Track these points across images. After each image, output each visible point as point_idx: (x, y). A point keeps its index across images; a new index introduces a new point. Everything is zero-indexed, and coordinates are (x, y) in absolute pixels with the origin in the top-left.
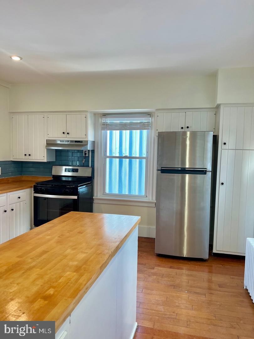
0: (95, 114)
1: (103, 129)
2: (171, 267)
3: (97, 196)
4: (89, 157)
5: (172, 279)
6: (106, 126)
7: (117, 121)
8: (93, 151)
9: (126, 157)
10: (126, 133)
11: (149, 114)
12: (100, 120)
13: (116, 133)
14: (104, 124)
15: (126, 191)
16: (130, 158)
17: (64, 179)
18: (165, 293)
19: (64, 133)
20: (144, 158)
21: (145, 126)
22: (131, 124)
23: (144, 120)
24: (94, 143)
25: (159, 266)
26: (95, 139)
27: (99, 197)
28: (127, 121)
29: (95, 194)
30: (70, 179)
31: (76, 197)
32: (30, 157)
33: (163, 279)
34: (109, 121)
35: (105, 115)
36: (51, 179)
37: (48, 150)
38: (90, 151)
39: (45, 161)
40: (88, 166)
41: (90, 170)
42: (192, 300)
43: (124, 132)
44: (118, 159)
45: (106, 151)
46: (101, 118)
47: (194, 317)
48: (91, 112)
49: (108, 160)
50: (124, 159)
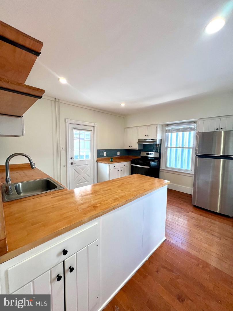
0: (162, 125)
1: (166, 132)
2: (200, 215)
3: (162, 168)
4: (158, 147)
5: (199, 222)
6: (168, 131)
7: (175, 127)
8: (161, 144)
9: (179, 147)
10: (180, 134)
11: (195, 122)
12: (165, 128)
13: (174, 134)
14: (167, 130)
15: (179, 167)
16: (183, 148)
17: (150, 158)
18: (190, 228)
19: (146, 136)
20: (191, 148)
21: (192, 129)
22: (184, 128)
23: (192, 126)
24: (161, 140)
25: (193, 212)
26: (162, 138)
27: (163, 169)
28: (181, 127)
29: (161, 167)
30: (153, 159)
31: (149, 167)
32: (131, 148)
33: (192, 220)
34: (170, 128)
35: (168, 125)
36: (140, 158)
37: (139, 144)
38: (159, 144)
39: (137, 149)
40: (158, 152)
41: (158, 154)
42: (208, 238)
43: (179, 133)
44: (175, 149)
45: (168, 144)
46: (166, 127)
47: (205, 248)
48: (160, 125)
49: (169, 149)
50: (178, 149)
